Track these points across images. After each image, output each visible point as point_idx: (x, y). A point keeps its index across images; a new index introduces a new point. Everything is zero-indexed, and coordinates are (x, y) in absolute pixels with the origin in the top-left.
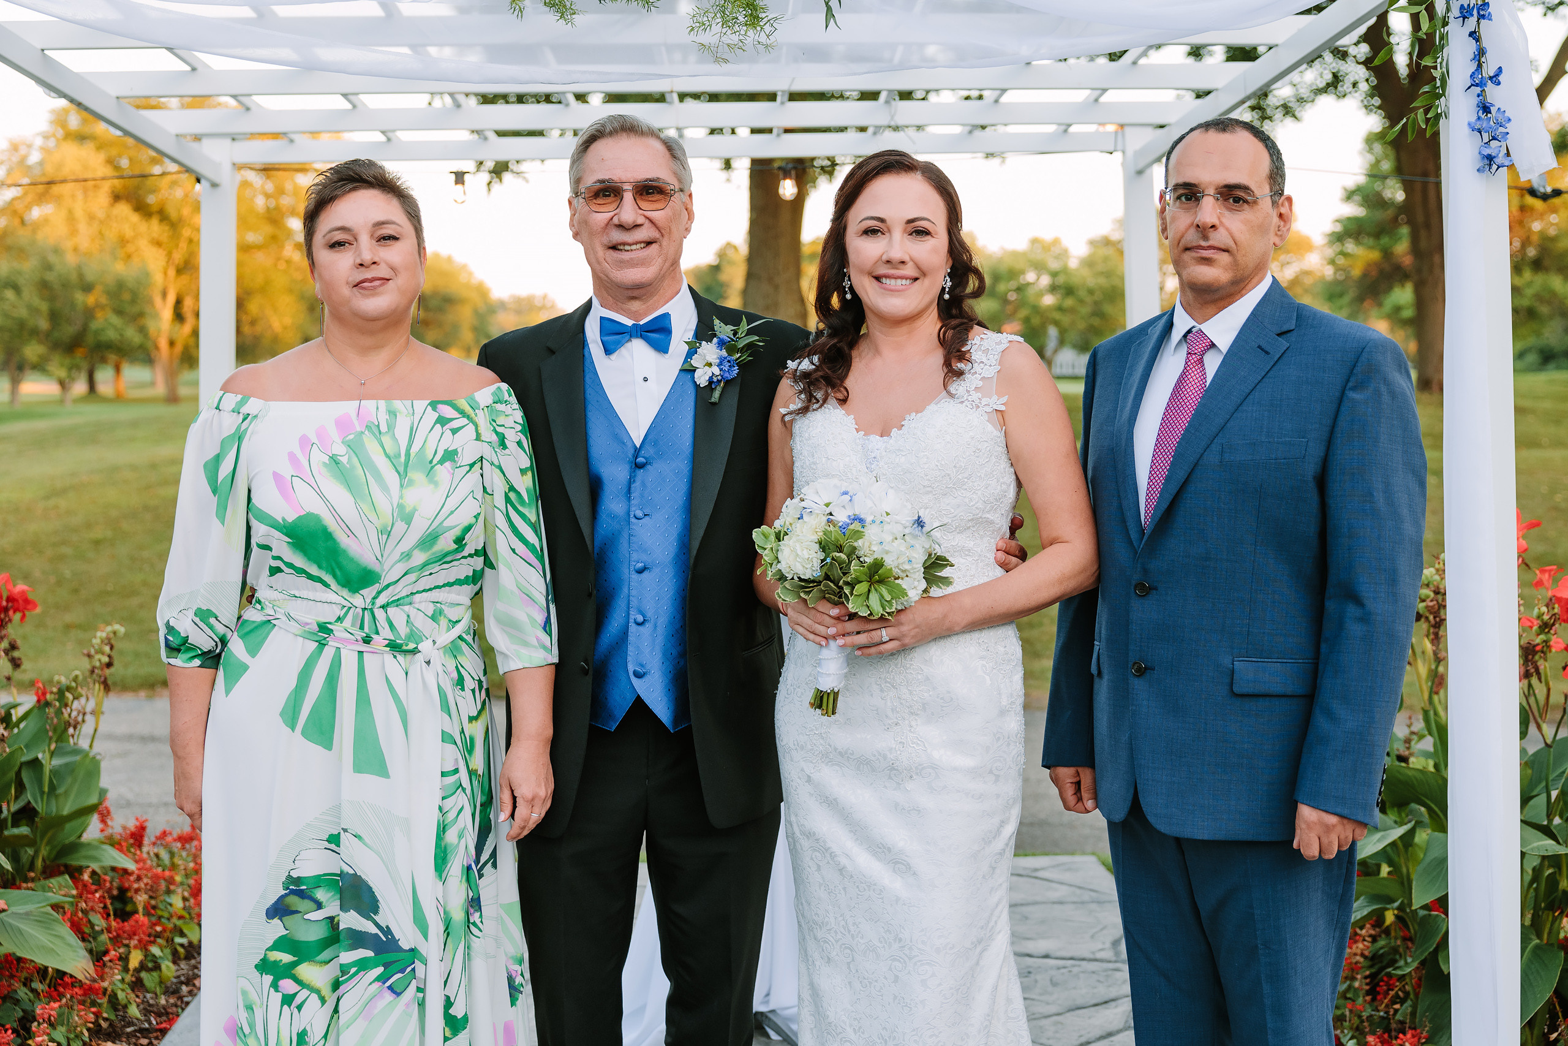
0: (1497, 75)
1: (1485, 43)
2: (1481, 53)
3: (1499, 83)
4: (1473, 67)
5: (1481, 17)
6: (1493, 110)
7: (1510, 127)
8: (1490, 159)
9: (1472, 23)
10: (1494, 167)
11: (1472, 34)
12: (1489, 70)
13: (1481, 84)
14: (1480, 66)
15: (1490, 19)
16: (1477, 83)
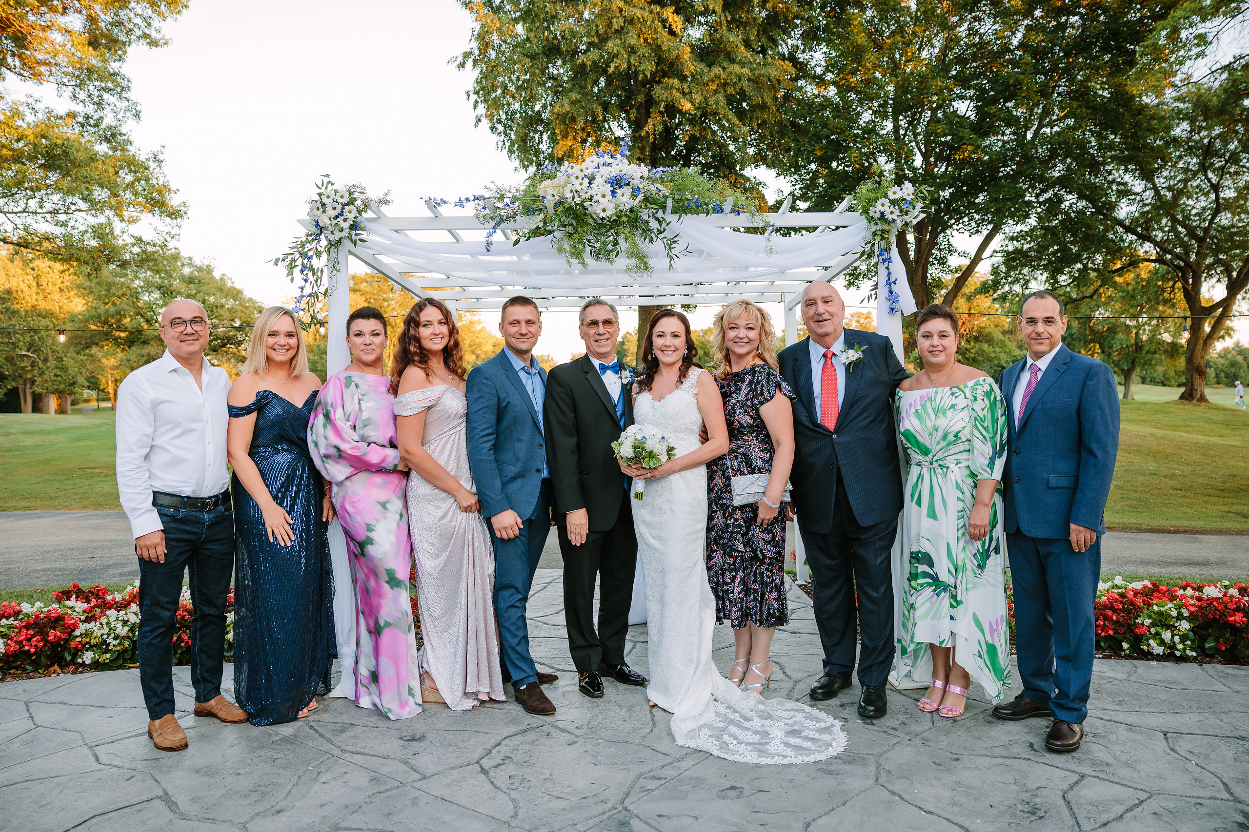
0: (894, 281)
1: (891, 270)
2: (889, 274)
3: (895, 284)
5: (888, 262)
6: (894, 293)
7: (899, 299)
8: (893, 309)
9: (886, 263)
10: (895, 312)
11: (886, 267)
12: (892, 280)
13: (890, 284)
14: (888, 278)
15: (891, 262)
16: (889, 284)
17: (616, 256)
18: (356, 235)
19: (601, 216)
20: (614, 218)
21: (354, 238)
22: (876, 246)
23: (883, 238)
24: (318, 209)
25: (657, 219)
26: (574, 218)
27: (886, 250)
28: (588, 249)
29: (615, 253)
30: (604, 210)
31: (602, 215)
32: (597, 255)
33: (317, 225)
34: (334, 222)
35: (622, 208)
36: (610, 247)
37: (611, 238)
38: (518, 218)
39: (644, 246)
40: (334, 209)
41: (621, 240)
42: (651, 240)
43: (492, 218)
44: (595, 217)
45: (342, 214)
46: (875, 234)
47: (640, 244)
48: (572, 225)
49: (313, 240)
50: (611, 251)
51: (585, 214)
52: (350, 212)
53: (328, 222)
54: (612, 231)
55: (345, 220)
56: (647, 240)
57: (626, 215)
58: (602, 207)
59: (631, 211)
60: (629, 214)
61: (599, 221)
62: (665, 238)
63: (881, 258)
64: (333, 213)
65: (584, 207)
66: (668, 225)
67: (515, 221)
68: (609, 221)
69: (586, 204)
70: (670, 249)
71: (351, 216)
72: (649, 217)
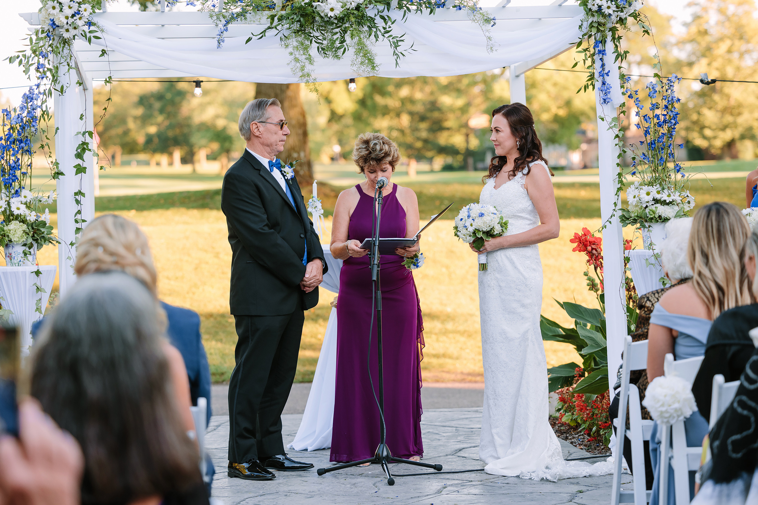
0: (607, 73)
1: (605, 62)
2: (603, 65)
3: (608, 76)
4: (601, 69)
5: (603, 54)
6: (606, 84)
7: (611, 90)
8: (605, 100)
9: (601, 55)
10: (607, 102)
11: (600, 59)
12: (606, 71)
13: (603, 76)
14: (603, 69)
15: (606, 55)
16: (601, 75)
17: (343, 54)
18: (90, 32)
19: (329, 16)
20: (341, 16)
21: (88, 35)
22: (593, 37)
23: (598, 30)
24: (54, 8)
25: (382, 17)
26: (302, 16)
27: (601, 42)
28: (315, 45)
29: (342, 50)
30: (332, 10)
31: (331, 14)
32: (323, 50)
33: (54, 24)
34: (70, 20)
35: (348, 7)
36: (337, 44)
37: (338, 35)
38: (248, 15)
39: (370, 43)
40: (70, 7)
41: (347, 37)
42: (376, 37)
43: (224, 17)
44: (322, 15)
45: (78, 13)
46: (591, 26)
47: (365, 40)
48: (299, 21)
49: (45, 38)
50: (339, 48)
51: (314, 12)
52: (85, 10)
53: (65, 21)
54: (339, 29)
55: (80, 18)
56: (372, 37)
57: (353, 14)
58: (331, 7)
59: (358, 8)
60: (356, 12)
61: (326, 19)
62: (391, 36)
63: (597, 49)
64: (69, 12)
65: (312, 6)
66: (393, 23)
67: (246, 19)
68: (336, 18)
69: (313, 3)
70: (396, 47)
71: (86, 14)
72: (375, 15)
